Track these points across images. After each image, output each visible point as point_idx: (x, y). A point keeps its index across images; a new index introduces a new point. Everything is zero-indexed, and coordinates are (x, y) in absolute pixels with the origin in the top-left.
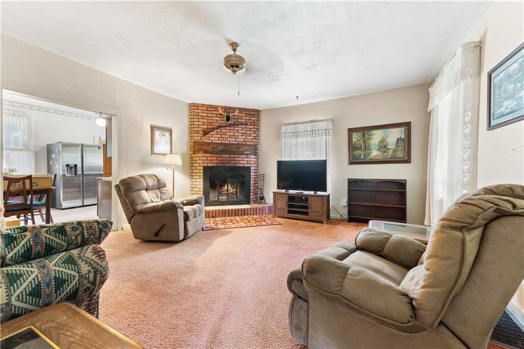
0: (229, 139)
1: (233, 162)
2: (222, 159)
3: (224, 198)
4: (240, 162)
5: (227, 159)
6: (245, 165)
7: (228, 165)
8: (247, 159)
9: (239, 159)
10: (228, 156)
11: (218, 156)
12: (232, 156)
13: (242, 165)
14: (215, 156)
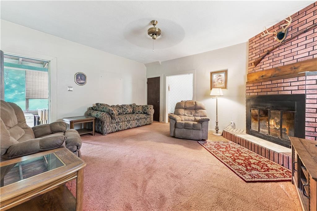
0: (283, 61)
1: (276, 89)
2: (263, 87)
3: (264, 131)
4: (286, 88)
5: (268, 86)
6: (294, 92)
7: (269, 93)
8: (298, 83)
9: (284, 84)
10: (270, 83)
11: (259, 84)
12: (274, 82)
13: (289, 93)
14: (256, 85)
